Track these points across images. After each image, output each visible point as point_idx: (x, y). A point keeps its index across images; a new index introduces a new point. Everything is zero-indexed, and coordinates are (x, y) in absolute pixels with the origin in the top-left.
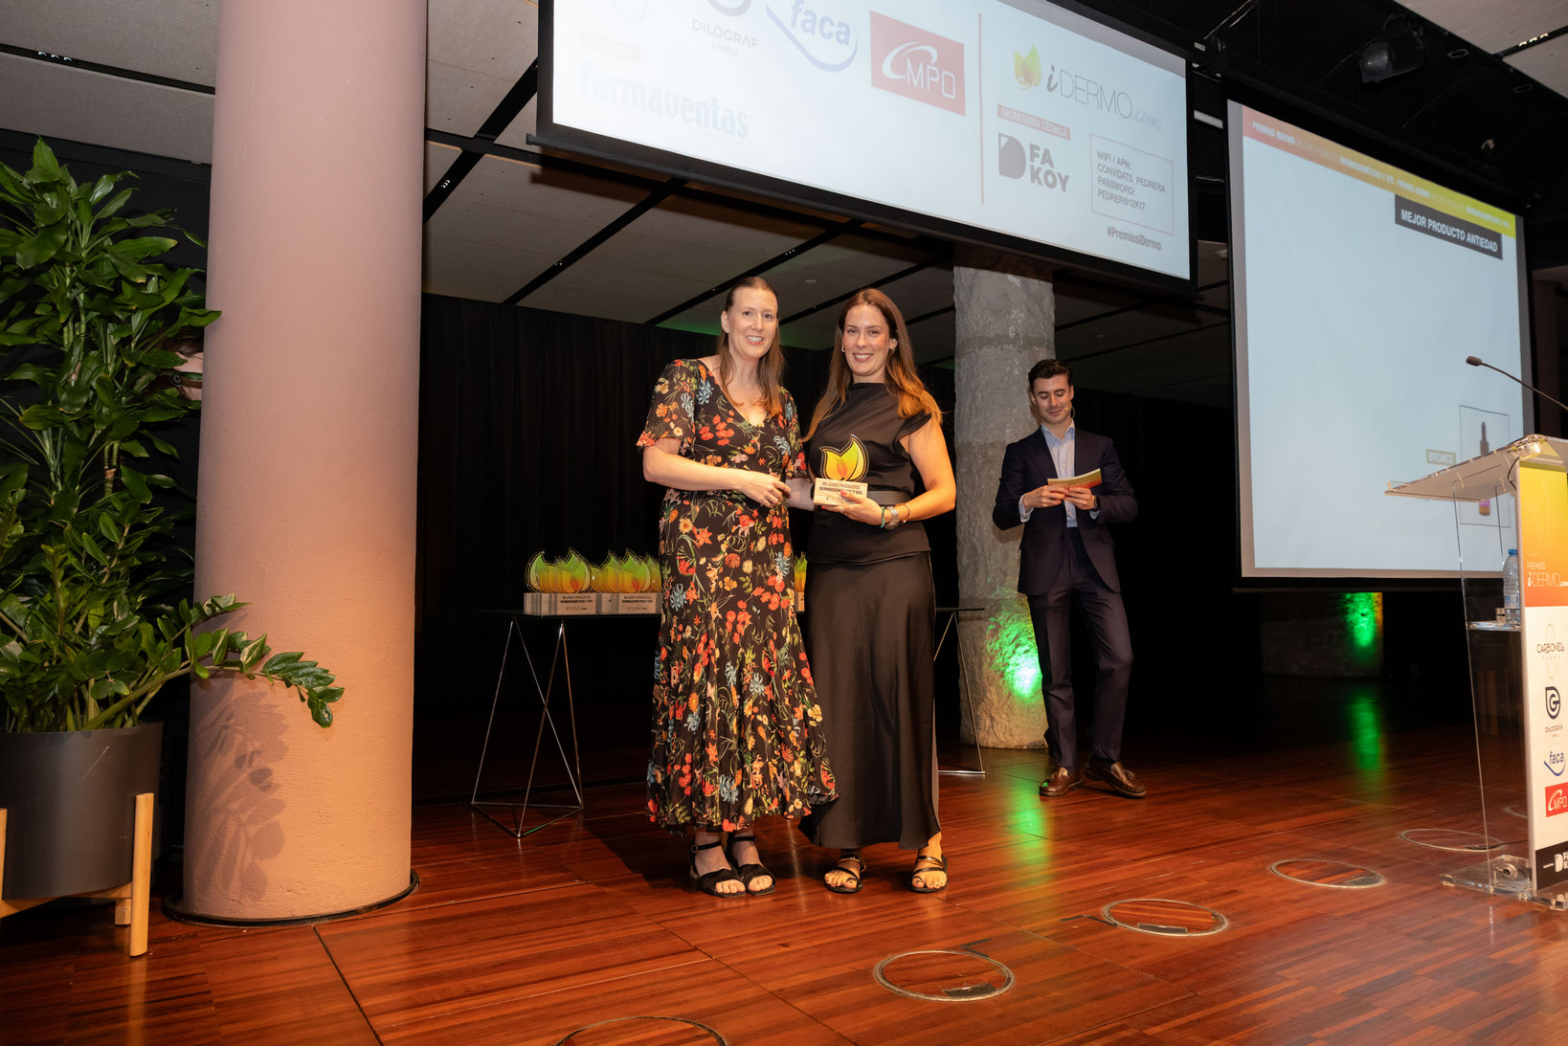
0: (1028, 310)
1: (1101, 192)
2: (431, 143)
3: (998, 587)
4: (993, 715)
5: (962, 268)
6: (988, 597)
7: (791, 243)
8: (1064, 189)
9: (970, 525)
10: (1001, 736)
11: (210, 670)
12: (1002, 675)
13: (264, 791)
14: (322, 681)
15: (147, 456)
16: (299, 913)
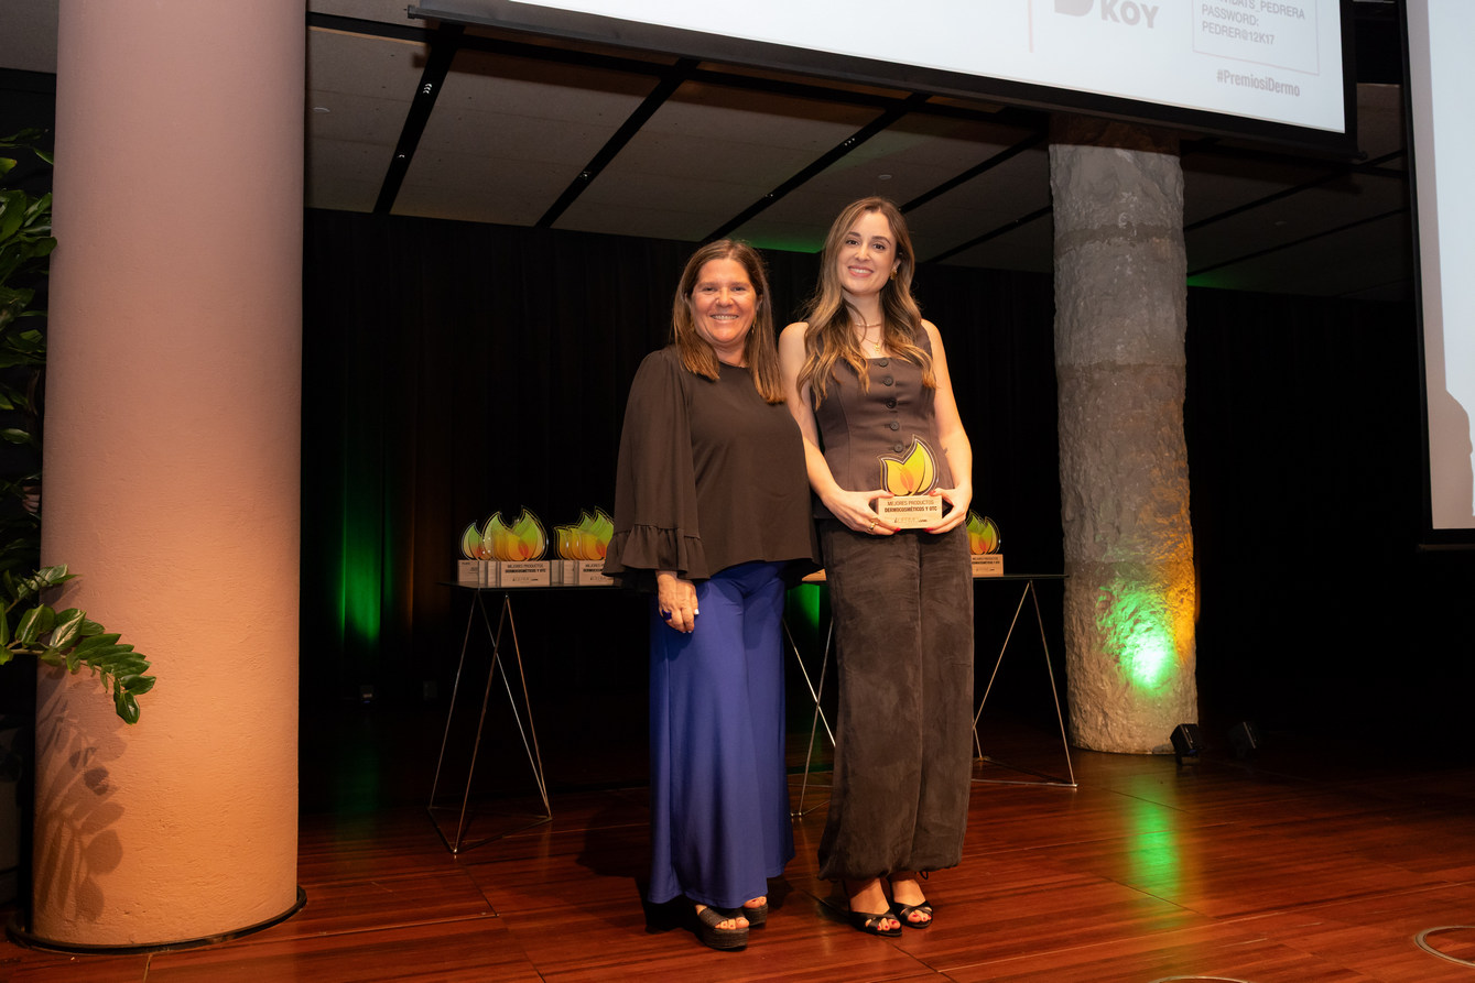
0: (1143, 189)
1: (1206, 25)
2: (313, 28)
3: (1109, 548)
4: (1106, 710)
5: (1058, 146)
6: (1097, 559)
7: (846, 132)
8: (1151, 25)
9: (1073, 469)
10: (1117, 738)
11: (16, 656)
12: (1117, 660)
13: (99, 794)
14: (134, 669)
15: (11, 408)
16: (139, 940)
